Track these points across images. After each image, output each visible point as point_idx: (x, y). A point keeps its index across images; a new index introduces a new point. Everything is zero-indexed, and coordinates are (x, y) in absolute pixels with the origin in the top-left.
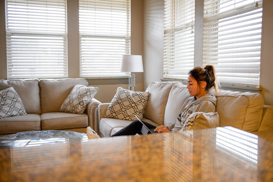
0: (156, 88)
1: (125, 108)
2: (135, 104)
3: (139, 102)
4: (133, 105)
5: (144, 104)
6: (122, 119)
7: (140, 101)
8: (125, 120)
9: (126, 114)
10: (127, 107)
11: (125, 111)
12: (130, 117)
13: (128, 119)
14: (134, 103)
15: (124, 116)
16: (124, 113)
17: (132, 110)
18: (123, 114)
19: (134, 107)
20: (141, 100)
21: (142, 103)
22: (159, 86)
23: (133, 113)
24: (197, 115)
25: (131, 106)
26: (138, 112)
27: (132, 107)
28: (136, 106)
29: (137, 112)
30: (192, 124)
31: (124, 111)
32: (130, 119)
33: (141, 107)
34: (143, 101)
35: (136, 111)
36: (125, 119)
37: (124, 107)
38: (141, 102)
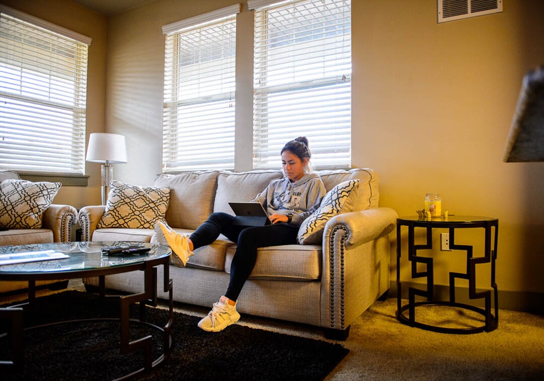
0: (182, 180)
1: (139, 210)
2: (155, 204)
3: (159, 200)
4: (152, 205)
5: (166, 204)
6: (137, 228)
7: (161, 200)
8: (142, 228)
9: (143, 219)
10: (142, 209)
11: (140, 215)
12: (150, 224)
13: (149, 227)
14: (153, 202)
15: (139, 222)
16: (139, 218)
17: (151, 213)
18: (137, 220)
19: (153, 208)
20: (161, 198)
21: (163, 202)
22: (186, 177)
23: (154, 218)
24: (355, 183)
25: (149, 206)
26: (161, 216)
27: (151, 208)
28: (157, 206)
29: (159, 215)
31: (138, 215)
32: (151, 227)
33: (163, 209)
34: (165, 199)
35: (158, 215)
36: (142, 227)
37: (137, 209)
38: (163, 200)
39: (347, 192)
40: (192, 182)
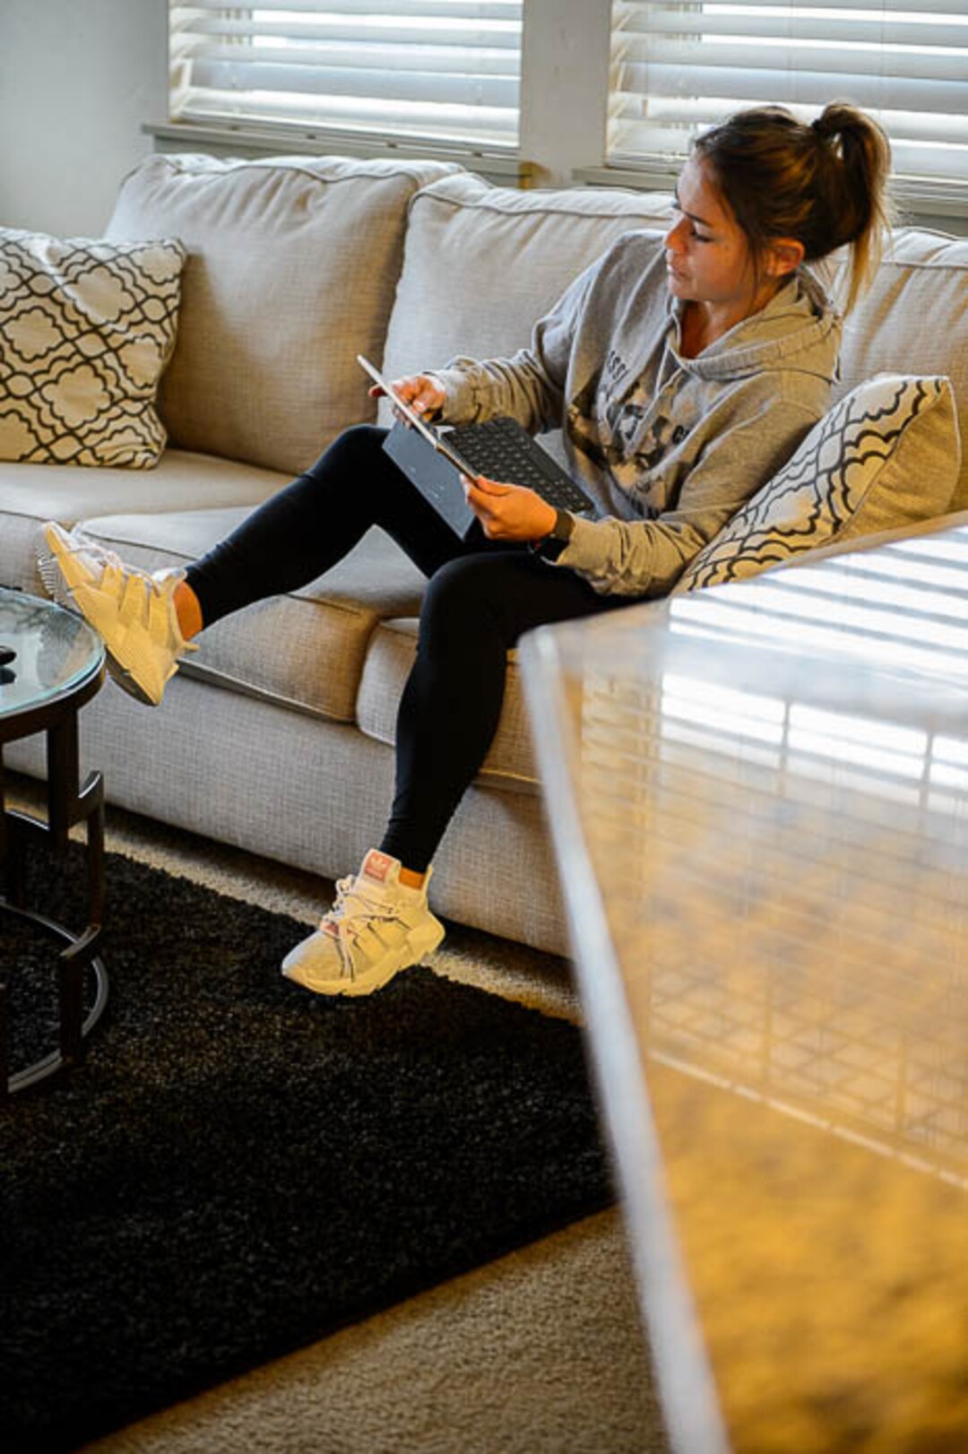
0: (243, 206)
1: (30, 369)
2: (104, 338)
3: (126, 319)
4: (91, 345)
5: (162, 339)
6: (23, 459)
7: (136, 316)
8: (45, 462)
9: (48, 419)
10: (43, 364)
11: (35, 398)
12: (80, 440)
13: (75, 457)
14: (95, 329)
15: (30, 430)
16: (30, 414)
17: (85, 385)
18: (22, 419)
19: (98, 363)
20: (138, 305)
21: (147, 327)
22: (262, 192)
23: (101, 412)
24: (922, 395)
25: (78, 352)
26: (135, 399)
27: (88, 361)
28: (115, 351)
29: (126, 396)
30: (885, 449)
31: (27, 398)
32: (86, 457)
33: (146, 362)
34: (154, 310)
35: (118, 394)
36: (42, 454)
37: (19, 366)
38: (145, 318)
39: (886, 439)
40: (291, 226)
